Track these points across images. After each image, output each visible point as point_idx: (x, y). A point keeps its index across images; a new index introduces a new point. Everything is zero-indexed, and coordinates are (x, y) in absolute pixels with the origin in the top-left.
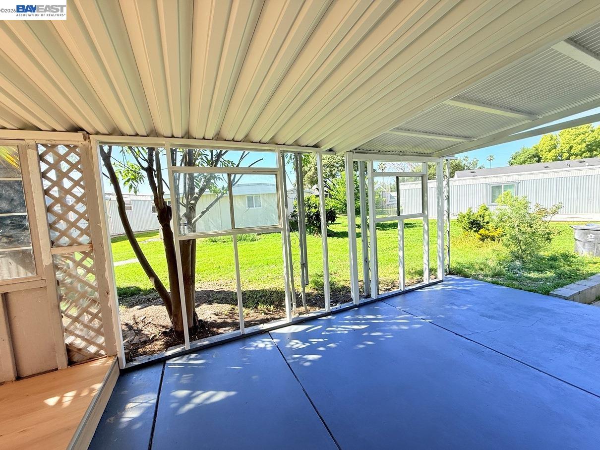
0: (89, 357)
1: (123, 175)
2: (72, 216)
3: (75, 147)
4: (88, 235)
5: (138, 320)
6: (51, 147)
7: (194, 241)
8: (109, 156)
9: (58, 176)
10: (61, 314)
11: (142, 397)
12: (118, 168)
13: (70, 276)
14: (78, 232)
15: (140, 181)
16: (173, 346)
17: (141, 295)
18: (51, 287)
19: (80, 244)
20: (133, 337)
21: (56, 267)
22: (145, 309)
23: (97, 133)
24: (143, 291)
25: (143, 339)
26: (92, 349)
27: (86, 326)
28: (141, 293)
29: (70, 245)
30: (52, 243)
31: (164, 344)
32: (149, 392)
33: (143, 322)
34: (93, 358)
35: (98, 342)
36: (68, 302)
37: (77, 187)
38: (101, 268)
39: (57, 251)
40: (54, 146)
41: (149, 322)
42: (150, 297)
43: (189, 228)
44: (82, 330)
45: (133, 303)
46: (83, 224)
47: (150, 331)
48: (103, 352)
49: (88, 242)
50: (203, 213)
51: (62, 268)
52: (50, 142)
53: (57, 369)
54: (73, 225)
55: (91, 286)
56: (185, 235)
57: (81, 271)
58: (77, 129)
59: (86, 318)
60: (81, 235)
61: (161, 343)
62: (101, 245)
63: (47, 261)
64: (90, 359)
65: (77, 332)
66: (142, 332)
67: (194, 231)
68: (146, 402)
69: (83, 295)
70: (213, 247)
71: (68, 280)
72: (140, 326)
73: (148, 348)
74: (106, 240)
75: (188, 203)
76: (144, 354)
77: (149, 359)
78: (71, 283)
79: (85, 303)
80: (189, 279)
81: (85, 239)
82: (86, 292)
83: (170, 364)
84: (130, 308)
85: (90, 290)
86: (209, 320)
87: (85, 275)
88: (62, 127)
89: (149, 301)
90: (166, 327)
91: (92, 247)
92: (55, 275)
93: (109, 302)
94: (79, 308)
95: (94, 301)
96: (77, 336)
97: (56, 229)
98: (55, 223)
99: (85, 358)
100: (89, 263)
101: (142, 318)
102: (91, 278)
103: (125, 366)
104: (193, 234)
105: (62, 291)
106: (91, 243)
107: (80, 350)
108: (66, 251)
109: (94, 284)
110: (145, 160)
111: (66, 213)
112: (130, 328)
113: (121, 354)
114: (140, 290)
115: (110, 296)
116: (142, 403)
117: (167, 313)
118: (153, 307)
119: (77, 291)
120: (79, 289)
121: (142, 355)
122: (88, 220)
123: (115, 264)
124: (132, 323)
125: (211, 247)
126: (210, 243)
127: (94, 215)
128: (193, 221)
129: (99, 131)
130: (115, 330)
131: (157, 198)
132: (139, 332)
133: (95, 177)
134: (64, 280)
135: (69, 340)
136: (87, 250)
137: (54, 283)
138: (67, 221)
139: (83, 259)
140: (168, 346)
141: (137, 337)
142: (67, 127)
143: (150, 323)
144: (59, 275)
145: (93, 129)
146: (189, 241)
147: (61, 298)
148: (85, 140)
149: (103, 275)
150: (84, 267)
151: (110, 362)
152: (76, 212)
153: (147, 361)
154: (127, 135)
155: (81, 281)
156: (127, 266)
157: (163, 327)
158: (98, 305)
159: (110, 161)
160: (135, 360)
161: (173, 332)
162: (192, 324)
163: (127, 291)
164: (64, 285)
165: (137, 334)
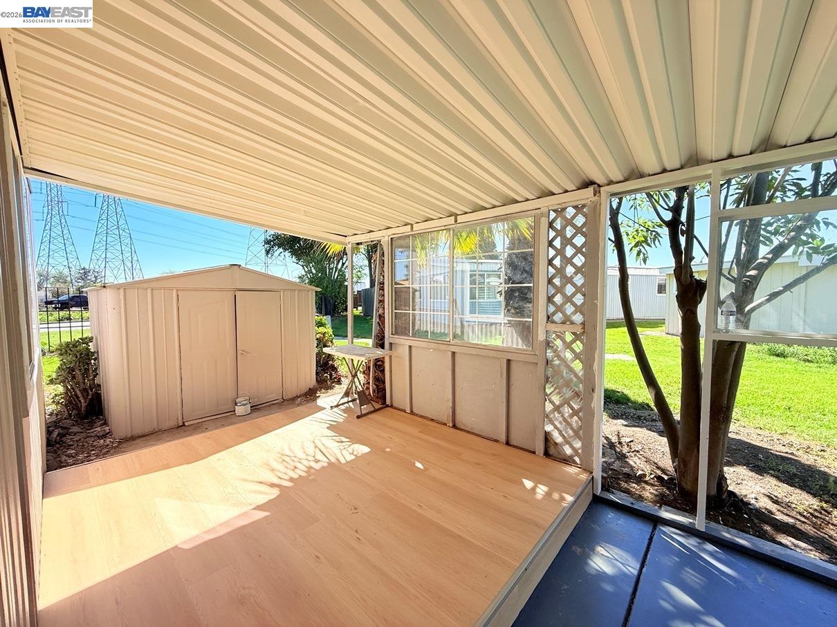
0: (563, 457)
1: (631, 237)
2: (569, 290)
3: (584, 206)
4: (582, 313)
5: (623, 440)
6: (560, 212)
7: (742, 345)
8: (618, 213)
9: (562, 244)
10: (546, 396)
11: (617, 550)
12: (625, 229)
13: (559, 357)
14: (573, 309)
15: (654, 243)
16: (672, 507)
17: (630, 408)
18: (542, 364)
19: (572, 323)
20: (613, 460)
21: (548, 344)
22: (633, 429)
23: (611, 183)
24: (632, 402)
25: (626, 470)
26: (568, 451)
27: (565, 420)
28: (630, 404)
29: (563, 323)
30: (548, 317)
31: (656, 496)
32: (627, 552)
33: (628, 445)
34: (567, 461)
35: (575, 446)
36: (553, 386)
37: (579, 255)
38: (590, 356)
39: (552, 327)
40: (564, 209)
41: (637, 449)
42: (642, 415)
43: (737, 320)
44: (560, 423)
45: (618, 414)
46: (579, 299)
47: (638, 464)
48: (577, 459)
49: (581, 322)
50: (774, 295)
51: (553, 347)
52: (559, 206)
53: (534, 453)
54: (569, 299)
55: (576, 375)
56: (727, 331)
57: (569, 355)
58: (588, 184)
59: (567, 411)
60: (575, 313)
61: (652, 491)
62: (595, 327)
63: (541, 337)
64: (564, 460)
65: (556, 423)
66: (627, 460)
67: (747, 327)
68: (622, 563)
69: (568, 384)
70: (775, 365)
71: (557, 362)
72: (625, 450)
73: (634, 487)
74: (601, 323)
75: (741, 275)
76: (625, 492)
77: (632, 504)
78: (559, 366)
79: (569, 394)
80: (722, 412)
81: (578, 318)
82: (571, 380)
83: (665, 533)
84: (613, 418)
85: (575, 379)
86: (753, 501)
87: (573, 360)
88: (574, 184)
89: (640, 419)
90: (664, 471)
91: (584, 329)
92: (546, 353)
93: (593, 402)
94: (561, 397)
95: (577, 394)
96: (556, 427)
97: (554, 303)
98: (553, 296)
99: (560, 456)
100: (578, 347)
101: (628, 440)
102: (578, 366)
103: (599, 492)
104: (744, 332)
105: (550, 372)
106: (583, 324)
107: (556, 444)
108: (559, 328)
109: (580, 374)
110: (670, 209)
111: (563, 286)
112: (612, 445)
113: (598, 474)
114: (628, 400)
115: (595, 395)
116: (617, 560)
117: (667, 449)
118: (644, 431)
119: (563, 377)
120: (565, 374)
121: (622, 491)
122: (584, 295)
123: (607, 356)
124: (614, 439)
125: (769, 365)
126: (767, 356)
127: (591, 290)
128: (747, 309)
129: (613, 179)
130: (595, 439)
131: (681, 267)
132: (622, 457)
133: (600, 240)
134: (552, 361)
135: (549, 428)
136: (579, 330)
137: (545, 361)
138: (564, 295)
139: (573, 341)
140: (662, 501)
141: (617, 462)
142: (578, 183)
143: (638, 452)
144: (550, 354)
145: (606, 178)
146: (732, 343)
147: (547, 380)
148: (595, 195)
149: (591, 366)
150: (573, 351)
151: (584, 477)
152: (574, 285)
153: (630, 505)
154: (649, 175)
155: (568, 366)
156: (613, 362)
157: (658, 468)
158: (581, 401)
159: (617, 219)
160: (613, 493)
161: (675, 484)
162: (714, 492)
163: (611, 395)
164: (553, 366)
165: (618, 458)
